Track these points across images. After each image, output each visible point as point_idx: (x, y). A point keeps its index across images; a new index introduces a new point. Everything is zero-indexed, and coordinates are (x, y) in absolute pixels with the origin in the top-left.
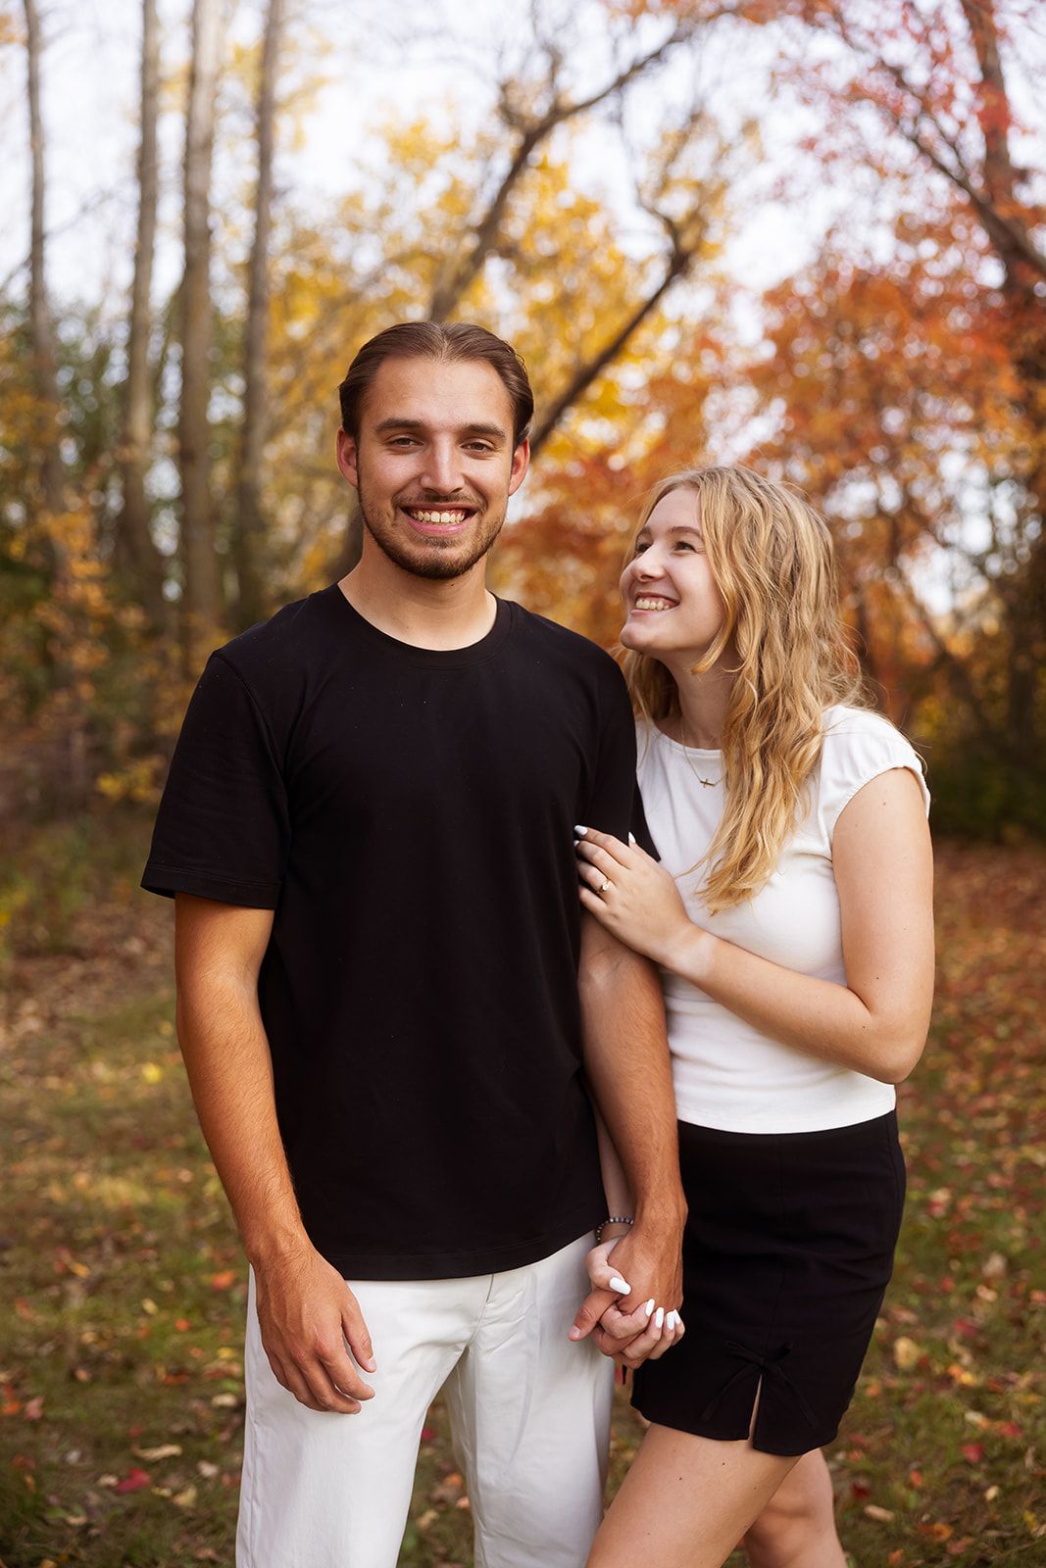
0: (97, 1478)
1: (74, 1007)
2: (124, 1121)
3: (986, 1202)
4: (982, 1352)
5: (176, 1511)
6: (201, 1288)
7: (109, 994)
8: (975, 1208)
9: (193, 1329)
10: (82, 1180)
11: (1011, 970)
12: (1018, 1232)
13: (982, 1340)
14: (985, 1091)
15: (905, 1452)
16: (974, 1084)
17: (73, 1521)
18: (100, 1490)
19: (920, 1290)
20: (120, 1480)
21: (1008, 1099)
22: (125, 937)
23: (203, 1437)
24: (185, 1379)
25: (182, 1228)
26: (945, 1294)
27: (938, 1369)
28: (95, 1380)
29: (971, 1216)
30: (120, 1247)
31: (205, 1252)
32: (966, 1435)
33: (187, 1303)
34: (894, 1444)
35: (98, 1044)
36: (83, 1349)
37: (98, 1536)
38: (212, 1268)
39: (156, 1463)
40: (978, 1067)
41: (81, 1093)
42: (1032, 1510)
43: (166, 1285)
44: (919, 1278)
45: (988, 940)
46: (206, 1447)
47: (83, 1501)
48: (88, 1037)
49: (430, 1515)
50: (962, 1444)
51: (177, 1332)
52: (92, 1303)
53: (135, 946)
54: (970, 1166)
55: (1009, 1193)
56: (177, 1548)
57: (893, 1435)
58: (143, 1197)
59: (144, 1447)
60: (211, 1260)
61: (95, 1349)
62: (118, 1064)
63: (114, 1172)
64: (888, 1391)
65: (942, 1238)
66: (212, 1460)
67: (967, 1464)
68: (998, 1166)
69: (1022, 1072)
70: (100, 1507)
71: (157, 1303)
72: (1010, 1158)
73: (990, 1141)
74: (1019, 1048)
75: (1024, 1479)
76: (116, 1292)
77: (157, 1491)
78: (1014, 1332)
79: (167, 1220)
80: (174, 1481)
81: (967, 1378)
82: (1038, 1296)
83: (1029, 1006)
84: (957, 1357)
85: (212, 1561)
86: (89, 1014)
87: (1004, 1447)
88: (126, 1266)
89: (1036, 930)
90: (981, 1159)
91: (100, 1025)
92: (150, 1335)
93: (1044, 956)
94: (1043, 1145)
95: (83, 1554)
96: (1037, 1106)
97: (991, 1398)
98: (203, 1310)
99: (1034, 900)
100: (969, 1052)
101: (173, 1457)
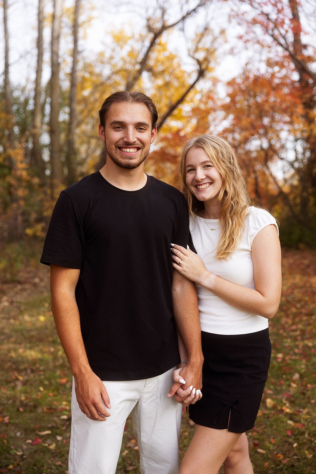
0: (25, 441)
1: (18, 298)
2: (34, 333)
3: (294, 357)
4: (292, 403)
5: (49, 450)
6: (57, 383)
7: (29, 295)
8: (290, 359)
9: (54, 396)
10: (21, 351)
11: (301, 287)
12: (303, 366)
13: (292, 399)
14: (293, 324)
15: (269, 433)
16: (290, 322)
17: (19, 453)
18: (26, 444)
19: (274, 384)
20: (33, 441)
21: (300, 326)
22: (34, 277)
23: (57, 428)
24: (52, 411)
25: (51, 365)
26: (282, 385)
27: (279, 408)
28: (25, 411)
29: (289, 362)
30: (33, 371)
31: (58, 372)
32: (288, 428)
33: (53, 388)
34: (266, 430)
35: (26, 310)
36: (21, 402)
37: (26, 458)
38: (60, 377)
39: (43, 436)
40: (291, 317)
41: (21, 324)
42: (307, 450)
43: (46, 383)
44: (274, 380)
45: (294, 278)
46: (58, 431)
47: (21, 448)
48: (23, 308)
49: (126, 452)
50: (286, 430)
51: (50, 396)
52: (24, 388)
53: (37, 280)
54: (289, 346)
55: (300, 354)
56: (50, 462)
57: (265, 428)
58: (39, 356)
59: (40, 431)
60: (60, 375)
61: (25, 402)
62: (32, 316)
63: (30, 348)
64: (264, 414)
65: (280, 368)
66: (60, 435)
67: (288, 436)
68: (297, 346)
69: (305, 318)
70: (26, 449)
71: (44, 388)
72: (301, 344)
73: (295, 339)
74: (304, 311)
75: (305, 441)
76: (31, 384)
77: (44, 444)
78: (302, 397)
79: (47, 363)
80: (49, 441)
81: (288, 410)
82: (309, 386)
83: (307, 298)
84: (285, 404)
85: (60, 466)
86: (23, 301)
87: (299, 431)
88: (34, 377)
89: (309, 275)
90: (292, 344)
91: (26, 304)
92: (42, 398)
93: (311, 283)
94: (311, 340)
95: (21, 463)
96: (309, 328)
97: (295, 417)
98: (58, 390)
99: (308, 266)
100: (289, 312)
101: (48, 434)
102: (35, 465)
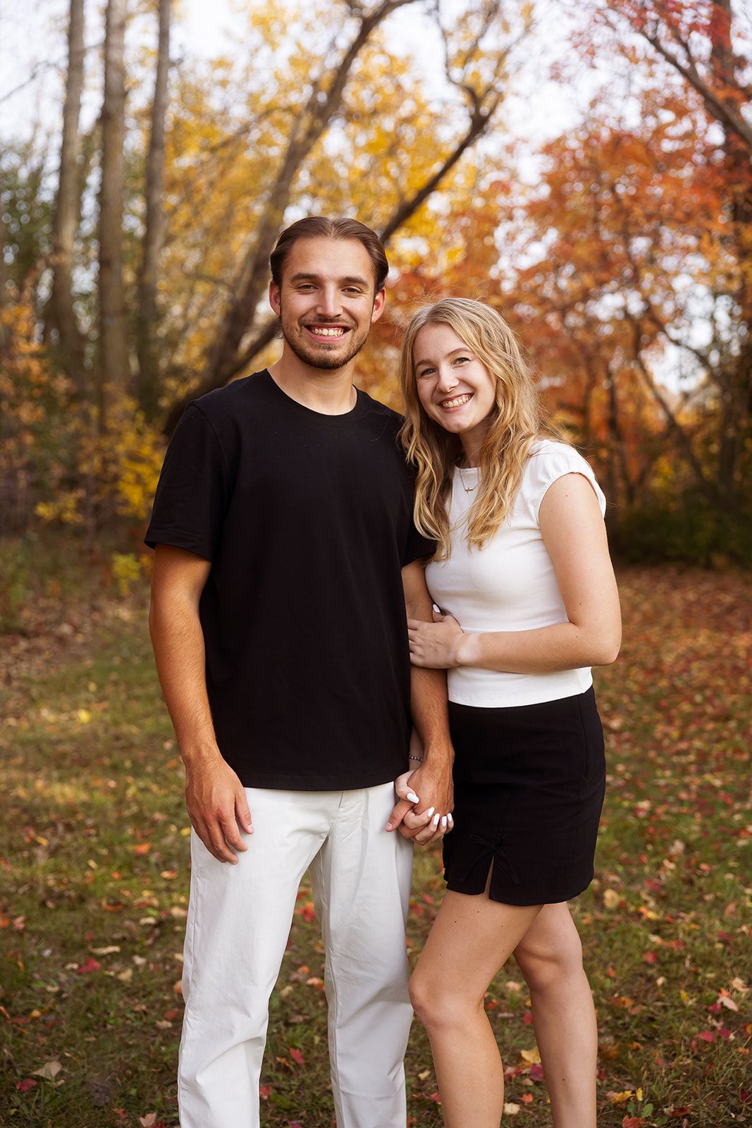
0: (63, 966)
1: (23, 669)
2: (66, 747)
3: (675, 810)
4: (663, 899)
5: (119, 983)
6: (127, 853)
7: (47, 662)
8: (667, 813)
9: (124, 879)
10: (40, 784)
11: (709, 657)
12: (696, 828)
13: (663, 893)
14: (682, 738)
15: (605, 957)
16: (675, 734)
17: (50, 989)
18: (66, 972)
19: (624, 863)
20: (80, 966)
21: (698, 744)
22: (58, 622)
23: (134, 942)
24: (120, 907)
25: (112, 816)
26: (641, 864)
27: (632, 909)
28: (58, 907)
29: (664, 818)
30: (69, 828)
31: (130, 831)
32: (647, 946)
33: (119, 863)
34: (598, 951)
35: (41, 696)
36: (49, 890)
37: (67, 998)
38: (133, 840)
39: (103, 956)
40: (678, 722)
41: (32, 728)
42: (686, 991)
43: (104, 852)
44: (624, 855)
45: (695, 637)
46: (137, 948)
47: (56, 978)
48: (35, 692)
49: (289, 988)
50: (644, 952)
51: (113, 880)
52: (52, 861)
53: (66, 629)
54: (666, 786)
55: (691, 804)
56: (121, 1004)
57: (597, 946)
58: (83, 796)
59: (94, 947)
60: (134, 837)
61: (56, 889)
62: (60, 710)
63: (61, 780)
64: (597, 921)
65: (642, 830)
66: (142, 955)
67: (647, 964)
68: (686, 787)
69: (710, 726)
70: (68, 982)
71: (96, 862)
72: (695, 782)
73: (684, 771)
74: (709, 709)
75: (682, 972)
76: (68, 855)
77: (106, 973)
78: (685, 888)
79: (102, 811)
80: (116, 966)
81: (651, 915)
82: (704, 866)
83: (720, 682)
84: (646, 902)
85: (145, 1013)
86: (34, 675)
87: (671, 956)
88: (75, 839)
89: (732, 630)
90: (675, 782)
91: (44, 683)
92: (95, 881)
93: (735, 647)
94: (719, 774)
95: (58, 1008)
96: (718, 747)
97: (667, 926)
98: (130, 867)
99: (731, 609)
100: (674, 712)
101: (115, 953)
102: (89, 1010)
